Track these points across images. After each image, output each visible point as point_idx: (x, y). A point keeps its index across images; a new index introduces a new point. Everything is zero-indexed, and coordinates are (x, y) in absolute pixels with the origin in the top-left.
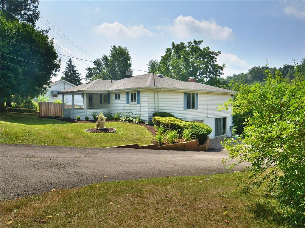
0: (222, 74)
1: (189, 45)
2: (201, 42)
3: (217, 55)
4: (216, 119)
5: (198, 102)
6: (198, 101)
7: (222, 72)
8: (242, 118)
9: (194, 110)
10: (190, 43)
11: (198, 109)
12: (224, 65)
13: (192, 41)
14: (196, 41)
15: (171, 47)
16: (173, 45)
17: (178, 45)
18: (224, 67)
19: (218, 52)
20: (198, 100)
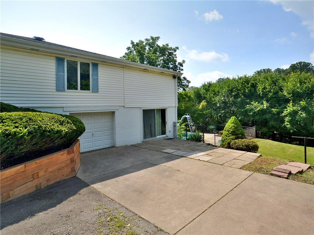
0: (182, 70)
1: (147, 42)
2: (158, 38)
3: (175, 51)
4: (143, 110)
5: (99, 80)
6: (99, 78)
7: (182, 68)
8: (201, 113)
9: (90, 93)
10: (147, 40)
11: (99, 92)
12: (184, 61)
13: (149, 38)
14: (153, 38)
15: (131, 46)
16: (132, 43)
17: (137, 44)
18: (184, 63)
19: (176, 47)
20: (97, 75)
